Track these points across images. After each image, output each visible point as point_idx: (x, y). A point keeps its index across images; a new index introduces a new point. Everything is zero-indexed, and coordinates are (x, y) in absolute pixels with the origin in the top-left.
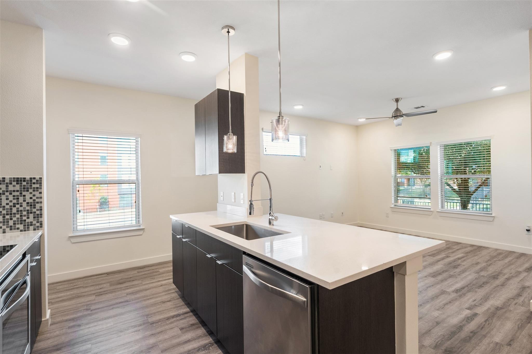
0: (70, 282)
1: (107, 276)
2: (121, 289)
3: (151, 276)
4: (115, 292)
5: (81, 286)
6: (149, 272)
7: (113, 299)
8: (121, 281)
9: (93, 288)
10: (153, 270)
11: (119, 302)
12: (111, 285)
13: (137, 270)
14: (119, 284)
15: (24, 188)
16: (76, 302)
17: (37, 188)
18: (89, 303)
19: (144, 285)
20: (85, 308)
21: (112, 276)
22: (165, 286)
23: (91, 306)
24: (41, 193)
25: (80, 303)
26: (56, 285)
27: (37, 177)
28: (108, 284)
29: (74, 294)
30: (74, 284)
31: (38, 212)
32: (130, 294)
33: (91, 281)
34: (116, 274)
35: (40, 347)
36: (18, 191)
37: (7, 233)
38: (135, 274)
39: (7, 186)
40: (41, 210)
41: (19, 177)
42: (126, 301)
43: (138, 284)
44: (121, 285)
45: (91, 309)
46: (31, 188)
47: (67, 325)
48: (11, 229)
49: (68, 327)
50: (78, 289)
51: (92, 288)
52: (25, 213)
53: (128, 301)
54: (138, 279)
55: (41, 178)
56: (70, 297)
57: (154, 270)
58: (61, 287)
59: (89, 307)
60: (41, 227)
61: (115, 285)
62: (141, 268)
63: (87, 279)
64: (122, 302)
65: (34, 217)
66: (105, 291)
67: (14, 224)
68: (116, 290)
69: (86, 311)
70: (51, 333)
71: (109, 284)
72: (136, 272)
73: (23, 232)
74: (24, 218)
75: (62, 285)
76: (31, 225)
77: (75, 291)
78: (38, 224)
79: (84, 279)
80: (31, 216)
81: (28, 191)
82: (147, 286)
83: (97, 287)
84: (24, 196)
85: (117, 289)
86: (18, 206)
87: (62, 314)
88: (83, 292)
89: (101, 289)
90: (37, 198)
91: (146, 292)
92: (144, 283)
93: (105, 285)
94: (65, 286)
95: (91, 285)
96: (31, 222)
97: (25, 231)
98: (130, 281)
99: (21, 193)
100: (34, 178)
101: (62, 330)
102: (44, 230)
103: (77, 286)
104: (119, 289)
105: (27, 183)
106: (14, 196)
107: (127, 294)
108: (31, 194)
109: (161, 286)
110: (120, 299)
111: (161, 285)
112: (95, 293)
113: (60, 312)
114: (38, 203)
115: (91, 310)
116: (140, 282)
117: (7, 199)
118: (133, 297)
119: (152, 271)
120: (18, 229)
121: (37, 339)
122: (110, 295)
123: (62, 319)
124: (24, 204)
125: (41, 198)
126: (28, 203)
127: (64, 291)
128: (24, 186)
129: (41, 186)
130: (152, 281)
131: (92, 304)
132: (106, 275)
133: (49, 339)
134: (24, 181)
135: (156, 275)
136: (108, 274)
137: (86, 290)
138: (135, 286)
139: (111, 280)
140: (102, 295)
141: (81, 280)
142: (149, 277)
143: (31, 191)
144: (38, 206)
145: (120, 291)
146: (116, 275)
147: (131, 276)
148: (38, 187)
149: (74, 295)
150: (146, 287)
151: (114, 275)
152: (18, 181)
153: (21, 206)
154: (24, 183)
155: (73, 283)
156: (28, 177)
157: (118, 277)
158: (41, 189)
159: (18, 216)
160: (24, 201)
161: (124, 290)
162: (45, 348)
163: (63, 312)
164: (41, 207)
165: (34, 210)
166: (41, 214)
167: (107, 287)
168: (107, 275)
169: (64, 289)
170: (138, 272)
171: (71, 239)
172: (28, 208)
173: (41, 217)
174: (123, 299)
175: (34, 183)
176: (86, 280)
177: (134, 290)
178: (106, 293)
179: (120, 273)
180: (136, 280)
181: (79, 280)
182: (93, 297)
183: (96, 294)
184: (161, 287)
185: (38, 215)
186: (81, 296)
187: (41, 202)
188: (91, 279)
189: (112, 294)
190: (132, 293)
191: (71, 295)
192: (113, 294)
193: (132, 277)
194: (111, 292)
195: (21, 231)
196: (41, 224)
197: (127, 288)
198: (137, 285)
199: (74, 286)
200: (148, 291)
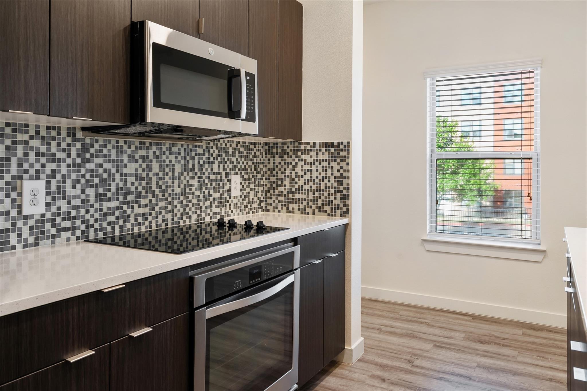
0: (419, 310)
1: (471, 322)
2: (475, 352)
3: (543, 352)
4: (464, 352)
5: (427, 321)
6: (545, 341)
7: (452, 363)
8: (485, 338)
9: (439, 332)
10: (556, 340)
11: (457, 373)
12: (465, 338)
13: (524, 330)
14: (479, 341)
15: (332, 157)
16: (404, 343)
17: (345, 157)
18: (418, 352)
19: (519, 362)
20: (409, 357)
21: (479, 325)
22: (557, 384)
23: (417, 359)
24: (348, 164)
25: (408, 347)
26: (402, 307)
27: (345, 142)
28: (463, 335)
29: (411, 330)
30: (422, 316)
31: (345, 192)
32: (483, 368)
33: (444, 320)
34: (485, 322)
35: (328, 384)
36: (326, 160)
37: (316, 215)
38: (517, 335)
39: (317, 154)
40: (348, 188)
41: (328, 142)
42: (468, 377)
43: (509, 356)
44: (482, 345)
45: (414, 364)
46: (338, 157)
47: (372, 371)
48: (319, 211)
49: (370, 375)
50: (421, 325)
51: (437, 331)
52: (332, 191)
53: (473, 378)
54: (515, 347)
55: (348, 143)
56: (404, 332)
57: (555, 342)
58: (405, 313)
59: (415, 358)
60: (348, 213)
61: (472, 341)
62: (533, 329)
63: (442, 314)
64: (461, 376)
65: (341, 199)
66: (449, 344)
67: (323, 204)
68: (466, 350)
69: (406, 363)
70: (351, 371)
71: (465, 335)
72: (519, 332)
73: (330, 217)
74: (332, 198)
75: (408, 310)
76: (338, 209)
77: (416, 327)
78: (345, 209)
79: (438, 313)
80: (338, 195)
81: (335, 161)
82: (521, 368)
83: (445, 333)
84: (332, 167)
85: (471, 348)
86: (326, 181)
87: (379, 352)
88: (423, 332)
89: (448, 337)
90: (345, 171)
91: (512, 377)
92: (520, 359)
93: (457, 334)
94: (411, 314)
95: (439, 325)
96: (338, 205)
97: (332, 215)
98: (499, 344)
99: (329, 164)
100: (342, 143)
101: (363, 374)
102: (351, 218)
103: (423, 320)
104: (473, 351)
105: (335, 150)
106: (323, 167)
107: (478, 366)
108: (339, 166)
109: (551, 380)
110: (462, 369)
111: (552, 378)
112: (435, 341)
113: (379, 348)
114: (345, 178)
115: (412, 366)
116: (515, 353)
117: (317, 171)
118: (484, 375)
119: (551, 342)
120: (326, 211)
121: (334, 371)
122: (454, 353)
123: (373, 359)
124: (332, 179)
125: (348, 171)
126: (335, 178)
127: (404, 320)
128: (332, 153)
129: (348, 154)
130: (536, 362)
131: (420, 356)
132: (470, 318)
133: (343, 378)
134: (332, 147)
135: (554, 354)
136: (475, 317)
137: (430, 330)
138: (501, 357)
139: (472, 330)
140: (442, 347)
141: (434, 313)
142: (536, 351)
143: (338, 160)
144: (345, 182)
145: (471, 354)
146: (485, 324)
147: (507, 336)
148: (345, 155)
149: (411, 332)
150: (518, 369)
151: (482, 323)
152: (327, 146)
153: (329, 181)
154: (332, 150)
155: (422, 313)
156: (336, 142)
157: (486, 329)
158: (349, 158)
159: (326, 194)
160: (332, 174)
161: (479, 355)
162: (331, 388)
163: (381, 350)
164: (348, 184)
165: (341, 188)
166: (348, 195)
167: (458, 338)
168: (473, 319)
169: (406, 317)
170: (524, 334)
171: (424, 245)
172: (335, 185)
173: (348, 199)
174: (466, 371)
175: (342, 150)
176: (439, 315)
177: (495, 364)
178: (450, 349)
179: (494, 324)
180: (510, 346)
181: (431, 312)
182: (428, 346)
183: (436, 344)
184: (548, 383)
185: (345, 195)
186: (417, 337)
187: (348, 178)
188: (447, 317)
189: (456, 354)
190: (487, 368)
191: (408, 329)
192: (458, 355)
193: (507, 339)
194: (458, 349)
195: (329, 215)
196: (348, 209)
197: (487, 354)
198: (506, 358)
199: (420, 318)
200: (517, 378)
